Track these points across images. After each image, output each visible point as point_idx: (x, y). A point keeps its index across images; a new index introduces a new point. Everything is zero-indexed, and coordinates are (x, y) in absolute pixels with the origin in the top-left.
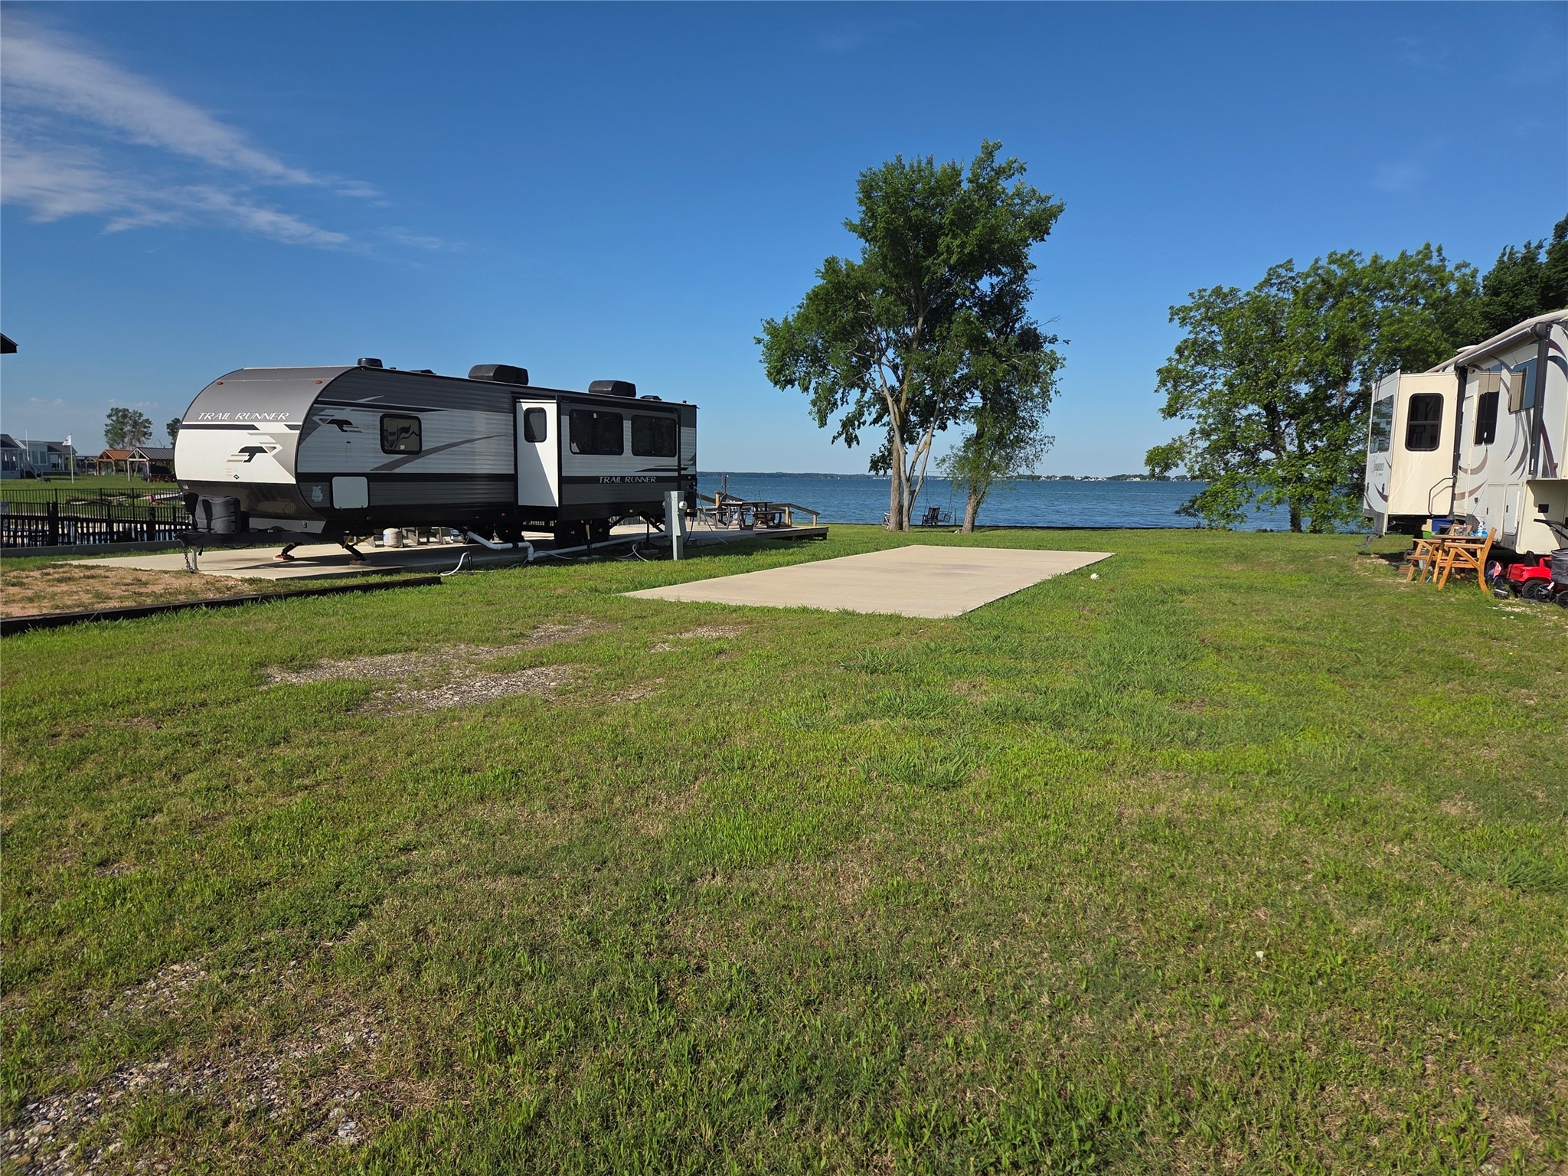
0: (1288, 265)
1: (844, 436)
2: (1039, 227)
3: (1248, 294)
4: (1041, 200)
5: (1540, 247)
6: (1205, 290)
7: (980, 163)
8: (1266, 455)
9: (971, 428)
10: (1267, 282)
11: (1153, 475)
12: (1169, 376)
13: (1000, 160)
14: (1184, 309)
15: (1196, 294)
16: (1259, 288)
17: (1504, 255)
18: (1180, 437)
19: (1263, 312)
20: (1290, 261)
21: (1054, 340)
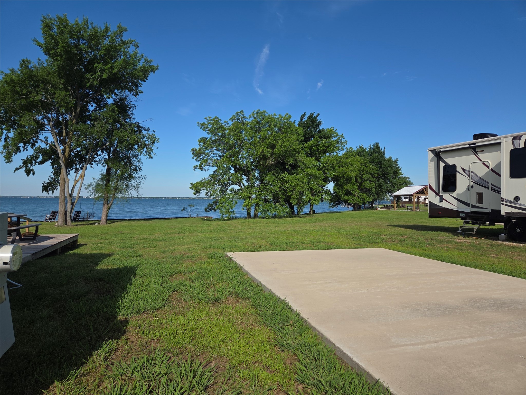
0: (242, 112)
1: (24, 169)
3: (226, 122)
4: (147, 61)
6: (211, 117)
7: (116, 34)
12: (197, 154)
13: (126, 37)
14: (204, 124)
15: (208, 119)
18: (205, 178)
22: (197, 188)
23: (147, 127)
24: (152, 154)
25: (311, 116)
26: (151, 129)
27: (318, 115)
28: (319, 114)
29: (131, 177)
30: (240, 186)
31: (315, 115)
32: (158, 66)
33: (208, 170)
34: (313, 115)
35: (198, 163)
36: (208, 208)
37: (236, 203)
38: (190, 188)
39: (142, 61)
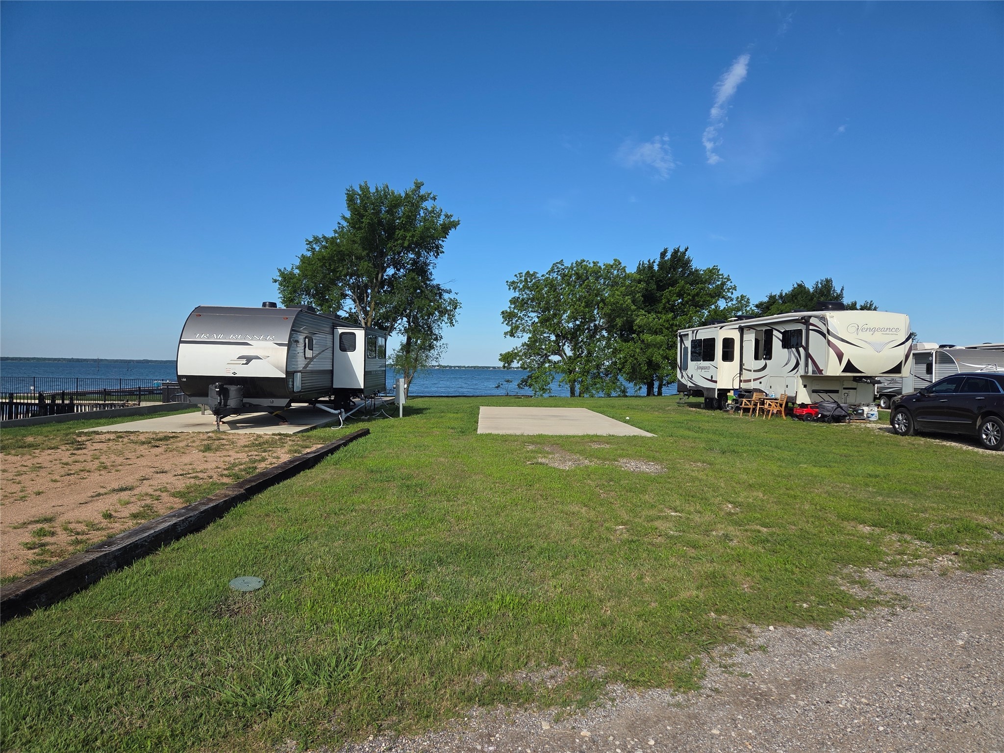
0: (561, 262)
2: (446, 229)
3: (543, 276)
4: (447, 216)
5: (654, 262)
8: (555, 358)
9: (404, 339)
10: (552, 271)
11: (504, 367)
12: (508, 316)
13: (423, 191)
14: (514, 283)
15: (518, 275)
16: (549, 273)
17: (640, 264)
19: (552, 285)
20: (562, 260)
21: (449, 292)
22: (507, 358)
23: (448, 289)
24: (454, 321)
25: (676, 252)
26: (453, 292)
27: (686, 250)
28: (688, 248)
29: (431, 347)
30: (561, 356)
31: (682, 250)
32: (459, 221)
33: (522, 337)
34: (678, 250)
35: (509, 329)
36: (522, 384)
37: (553, 378)
38: (500, 360)
39: (443, 217)
